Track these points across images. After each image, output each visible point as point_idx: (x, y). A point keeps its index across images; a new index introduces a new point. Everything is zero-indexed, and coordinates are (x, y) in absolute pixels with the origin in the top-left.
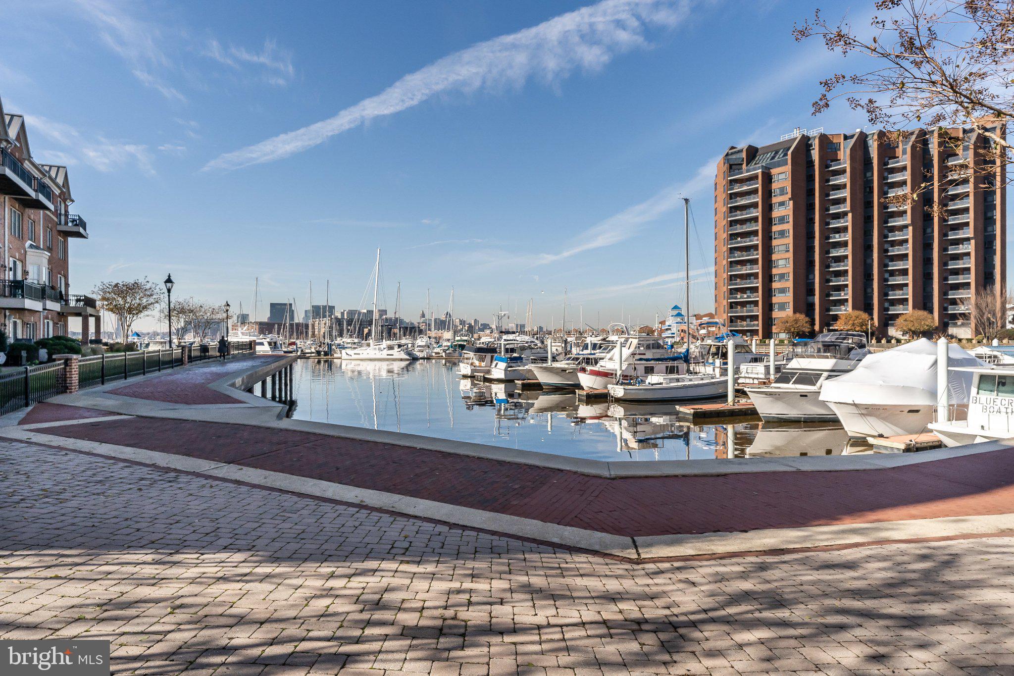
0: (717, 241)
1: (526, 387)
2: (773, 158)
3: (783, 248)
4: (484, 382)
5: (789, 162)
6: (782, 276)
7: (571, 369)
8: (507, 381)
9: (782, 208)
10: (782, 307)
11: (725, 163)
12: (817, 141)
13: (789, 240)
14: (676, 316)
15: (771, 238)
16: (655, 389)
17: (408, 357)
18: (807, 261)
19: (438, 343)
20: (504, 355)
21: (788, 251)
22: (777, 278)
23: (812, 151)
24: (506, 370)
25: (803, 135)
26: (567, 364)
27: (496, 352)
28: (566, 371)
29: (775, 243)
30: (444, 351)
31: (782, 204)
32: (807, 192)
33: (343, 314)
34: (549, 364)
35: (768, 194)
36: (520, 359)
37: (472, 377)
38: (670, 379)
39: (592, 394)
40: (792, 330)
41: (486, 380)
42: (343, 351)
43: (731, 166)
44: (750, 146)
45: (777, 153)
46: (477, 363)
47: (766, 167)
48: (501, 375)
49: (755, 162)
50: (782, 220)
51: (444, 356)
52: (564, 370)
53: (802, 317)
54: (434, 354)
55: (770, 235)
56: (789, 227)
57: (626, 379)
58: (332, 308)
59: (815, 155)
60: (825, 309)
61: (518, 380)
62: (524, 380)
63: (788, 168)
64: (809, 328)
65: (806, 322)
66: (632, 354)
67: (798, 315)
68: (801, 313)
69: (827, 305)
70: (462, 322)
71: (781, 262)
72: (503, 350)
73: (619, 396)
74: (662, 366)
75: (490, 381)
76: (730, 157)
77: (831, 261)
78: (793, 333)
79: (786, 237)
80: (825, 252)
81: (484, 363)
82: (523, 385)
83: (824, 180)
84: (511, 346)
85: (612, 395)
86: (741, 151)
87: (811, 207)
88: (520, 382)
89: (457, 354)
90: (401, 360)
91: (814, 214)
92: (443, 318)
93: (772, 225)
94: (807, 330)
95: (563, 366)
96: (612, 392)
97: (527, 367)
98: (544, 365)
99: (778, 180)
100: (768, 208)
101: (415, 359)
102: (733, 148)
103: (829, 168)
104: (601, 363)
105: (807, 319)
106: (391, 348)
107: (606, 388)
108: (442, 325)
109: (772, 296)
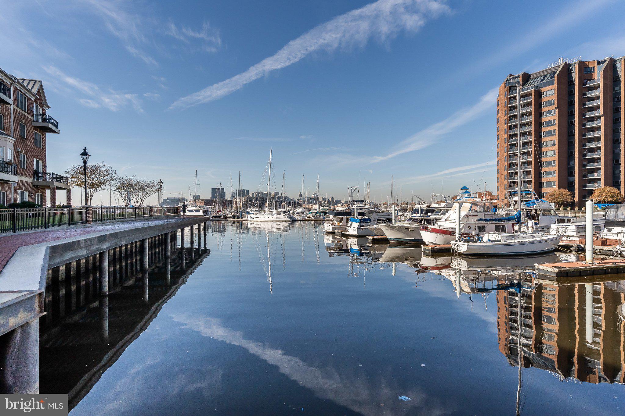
0: (499, 140)
1: (376, 241)
2: (542, 80)
3: (551, 143)
4: (342, 237)
5: (556, 82)
6: (550, 163)
7: (413, 228)
8: (360, 237)
9: (550, 115)
10: (550, 184)
11: (505, 86)
12: (577, 66)
13: (556, 138)
14: (464, 193)
15: (541, 137)
16: (495, 246)
17: (289, 220)
18: (568, 152)
19: (309, 211)
20: (356, 217)
21: (555, 145)
22: (545, 164)
23: (573, 74)
24: (358, 228)
25: (566, 63)
26: (409, 224)
27: (351, 215)
28: (408, 229)
29: (544, 139)
30: (313, 216)
31: (549, 112)
32: (569, 103)
33: (253, 194)
34: (393, 223)
35: (539, 105)
36: (368, 220)
37: (333, 233)
38: (507, 237)
39: (436, 249)
40: (558, 200)
41: (343, 235)
42: (249, 216)
43: (510, 87)
44: (524, 73)
45: (545, 76)
46: (336, 223)
47: (537, 87)
48: (355, 232)
49: (528, 84)
50: (549, 123)
51: (313, 219)
52: (407, 229)
53: (566, 192)
54: (306, 218)
55: (540, 134)
56: (555, 128)
57: (466, 237)
58: (248, 191)
59: (575, 76)
60: (582, 186)
61: (369, 236)
62: (375, 235)
63: (555, 86)
64: (571, 199)
65: (569, 195)
66: (466, 216)
67: (562, 190)
68: (565, 188)
69: (584, 182)
70: (324, 199)
71: (548, 153)
72: (355, 213)
73: (462, 251)
74: (491, 226)
75: (347, 236)
76: (510, 82)
77: (587, 151)
78: (559, 203)
79: (553, 135)
80: (582, 145)
81: (342, 223)
82: (373, 240)
83: (582, 94)
84: (362, 211)
85: (456, 250)
86: (519, 77)
87: (571, 114)
88: (370, 238)
89: (321, 217)
90: (286, 221)
91: (575, 119)
92: (312, 196)
93: (542, 127)
94: (569, 200)
95: (406, 225)
96: (455, 248)
97: (375, 226)
98: (391, 225)
99: (547, 95)
100: (539, 115)
101: (294, 221)
102: (511, 75)
103: (586, 85)
104: (439, 223)
105: (570, 193)
106: (279, 213)
107: (449, 244)
108: (312, 200)
109: (542, 177)
